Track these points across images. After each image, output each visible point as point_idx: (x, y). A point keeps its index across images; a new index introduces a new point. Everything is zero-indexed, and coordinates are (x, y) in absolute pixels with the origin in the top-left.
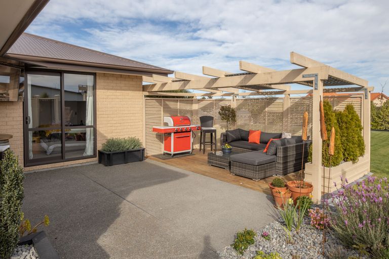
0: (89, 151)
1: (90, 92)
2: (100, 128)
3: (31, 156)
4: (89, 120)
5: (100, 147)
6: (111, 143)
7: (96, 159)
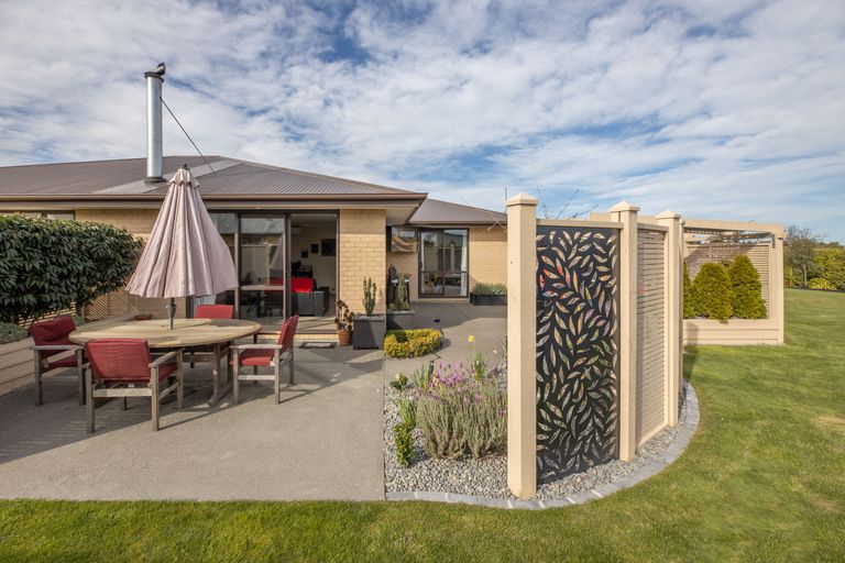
0: (464, 293)
1: (465, 240)
2: (472, 274)
3: (423, 290)
4: (463, 267)
5: (471, 291)
6: (480, 286)
7: (468, 299)
